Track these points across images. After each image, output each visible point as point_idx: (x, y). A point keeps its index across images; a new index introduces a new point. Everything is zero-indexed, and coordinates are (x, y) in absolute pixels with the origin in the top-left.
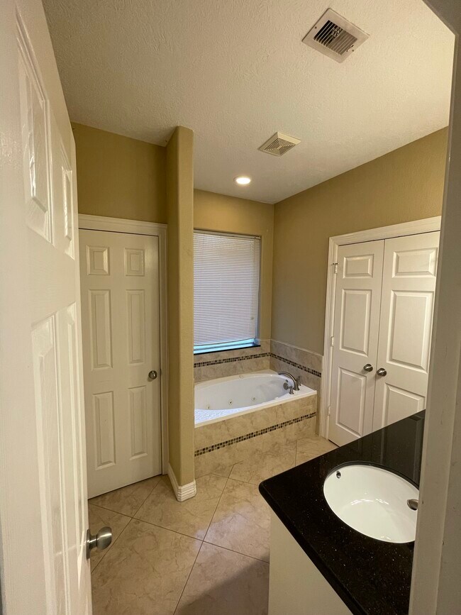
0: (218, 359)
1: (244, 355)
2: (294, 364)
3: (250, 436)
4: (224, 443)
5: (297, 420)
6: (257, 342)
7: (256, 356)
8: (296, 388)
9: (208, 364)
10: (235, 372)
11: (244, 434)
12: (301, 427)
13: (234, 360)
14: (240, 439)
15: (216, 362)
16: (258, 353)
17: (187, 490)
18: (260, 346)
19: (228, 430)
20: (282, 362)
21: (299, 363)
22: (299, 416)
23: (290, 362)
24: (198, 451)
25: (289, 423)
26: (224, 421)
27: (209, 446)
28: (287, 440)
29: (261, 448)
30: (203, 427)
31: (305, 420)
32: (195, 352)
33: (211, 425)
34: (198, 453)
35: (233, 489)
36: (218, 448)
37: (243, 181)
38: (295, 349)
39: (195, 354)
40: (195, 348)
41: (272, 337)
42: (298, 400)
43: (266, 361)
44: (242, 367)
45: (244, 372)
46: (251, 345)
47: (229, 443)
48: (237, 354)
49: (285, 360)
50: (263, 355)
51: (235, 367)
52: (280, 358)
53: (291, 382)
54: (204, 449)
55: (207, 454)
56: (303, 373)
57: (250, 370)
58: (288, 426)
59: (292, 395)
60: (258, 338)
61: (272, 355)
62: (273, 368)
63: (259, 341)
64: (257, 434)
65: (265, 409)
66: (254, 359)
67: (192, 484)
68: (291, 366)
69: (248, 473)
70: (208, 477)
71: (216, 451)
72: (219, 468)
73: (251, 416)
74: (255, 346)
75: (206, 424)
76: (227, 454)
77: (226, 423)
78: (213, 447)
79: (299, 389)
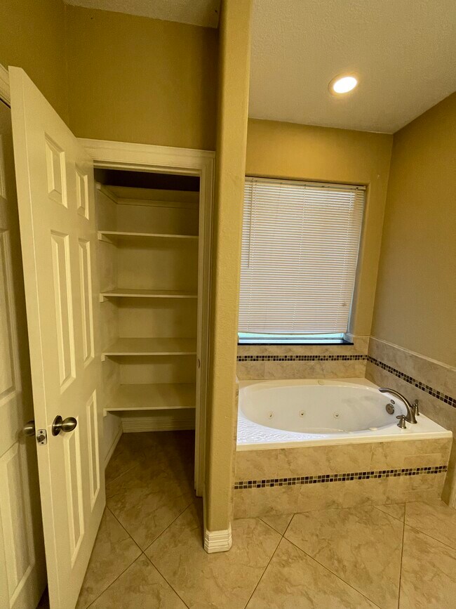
0: (289, 354)
1: (327, 354)
2: (409, 380)
3: (324, 479)
4: (281, 480)
5: (408, 472)
6: (348, 337)
7: (345, 358)
8: (411, 418)
9: (275, 358)
10: (310, 374)
11: (314, 473)
12: (415, 484)
13: (313, 358)
14: (307, 480)
15: (285, 358)
16: (348, 354)
17: (218, 539)
18: (352, 344)
19: (289, 463)
20: (386, 372)
21: (419, 379)
22: (414, 467)
23: (400, 375)
24: (241, 483)
25: (396, 473)
26: (283, 450)
27: (259, 479)
28: (388, 498)
29: (341, 500)
30: (252, 451)
31: (423, 474)
32: (241, 341)
33: (263, 451)
34: (240, 486)
35: (287, 562)
36: (272, 485)
37: (345, 85)
38: (412, 356)
39: (239, 344)
40: (241, 335)
41: (372, 333)
42: (414, 441)
43: (361, 366)
44: (323, 370)
45: (325, 377)
46: (339, 341)
47: (290, 482)
48: (315, 351)
49: (392, 370)
50: (357, 357)
51: (312, 368)
52: (384, 366)
53: (401, 407)
54: (250, 483)
55: (254, 490)
56: (424, 396)
57: (335, 375)
58: (392, 478)
59: (402, 430)
60: (351, 332)
61: (371, 359)
62: (370, 377)
63: (352, 337)
64: (335, 478)
65: (352, 445)
66: (340, 361)
67: (225, 532)
68: (402, 381)
69: (315, 537)
70: (253, 521)
71: (267, 488)
72: (272, 513)
73: (328, 450)
74: (345, 343)
75: (255, 449)
76: (285, 495)
77: (286, 453)
78: (263, 482)
79: (415, 422)
